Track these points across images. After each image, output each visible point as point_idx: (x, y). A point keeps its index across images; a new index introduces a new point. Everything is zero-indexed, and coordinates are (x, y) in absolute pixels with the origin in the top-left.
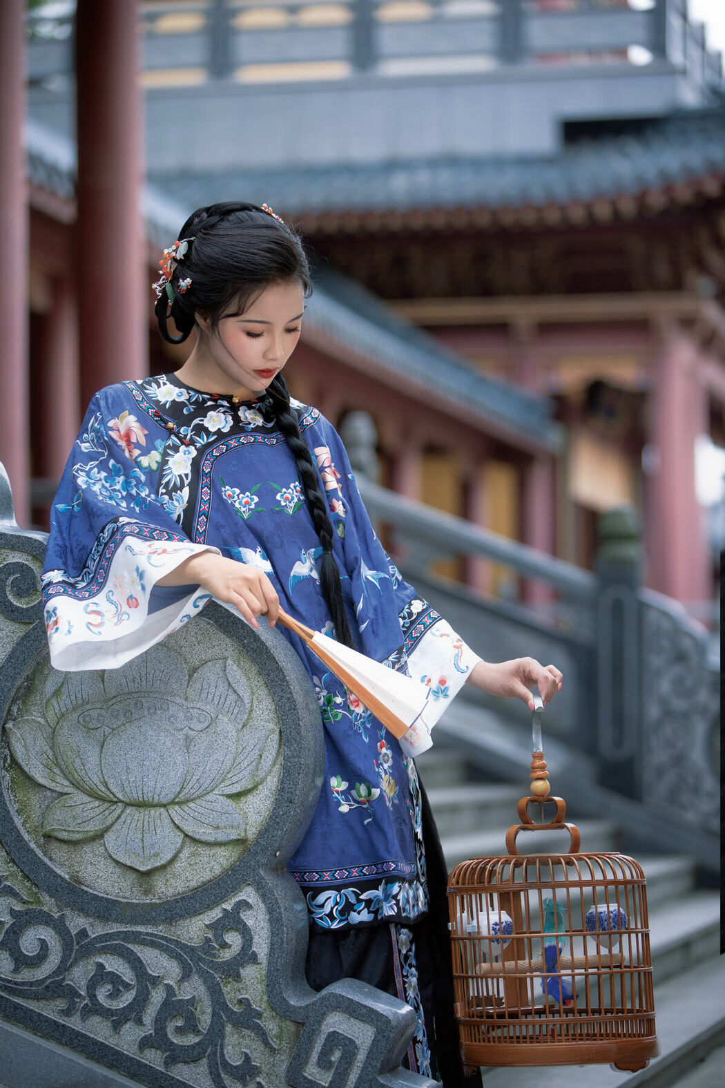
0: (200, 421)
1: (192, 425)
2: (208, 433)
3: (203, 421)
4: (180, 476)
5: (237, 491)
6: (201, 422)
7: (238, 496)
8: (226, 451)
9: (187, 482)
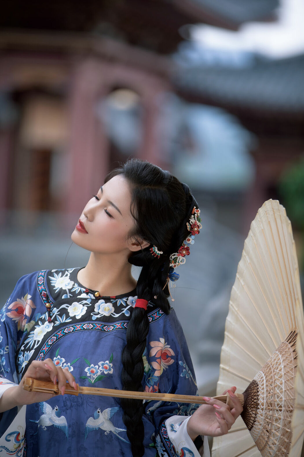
0: (67, 306)
1: (61, 308)
2: (68, 316)
3: (68, 307)
4: (35, 341)
5: (64, 360)
6: (67, 308)
7: (63, 364)
8: (73, 331)
9: (36, 346)
